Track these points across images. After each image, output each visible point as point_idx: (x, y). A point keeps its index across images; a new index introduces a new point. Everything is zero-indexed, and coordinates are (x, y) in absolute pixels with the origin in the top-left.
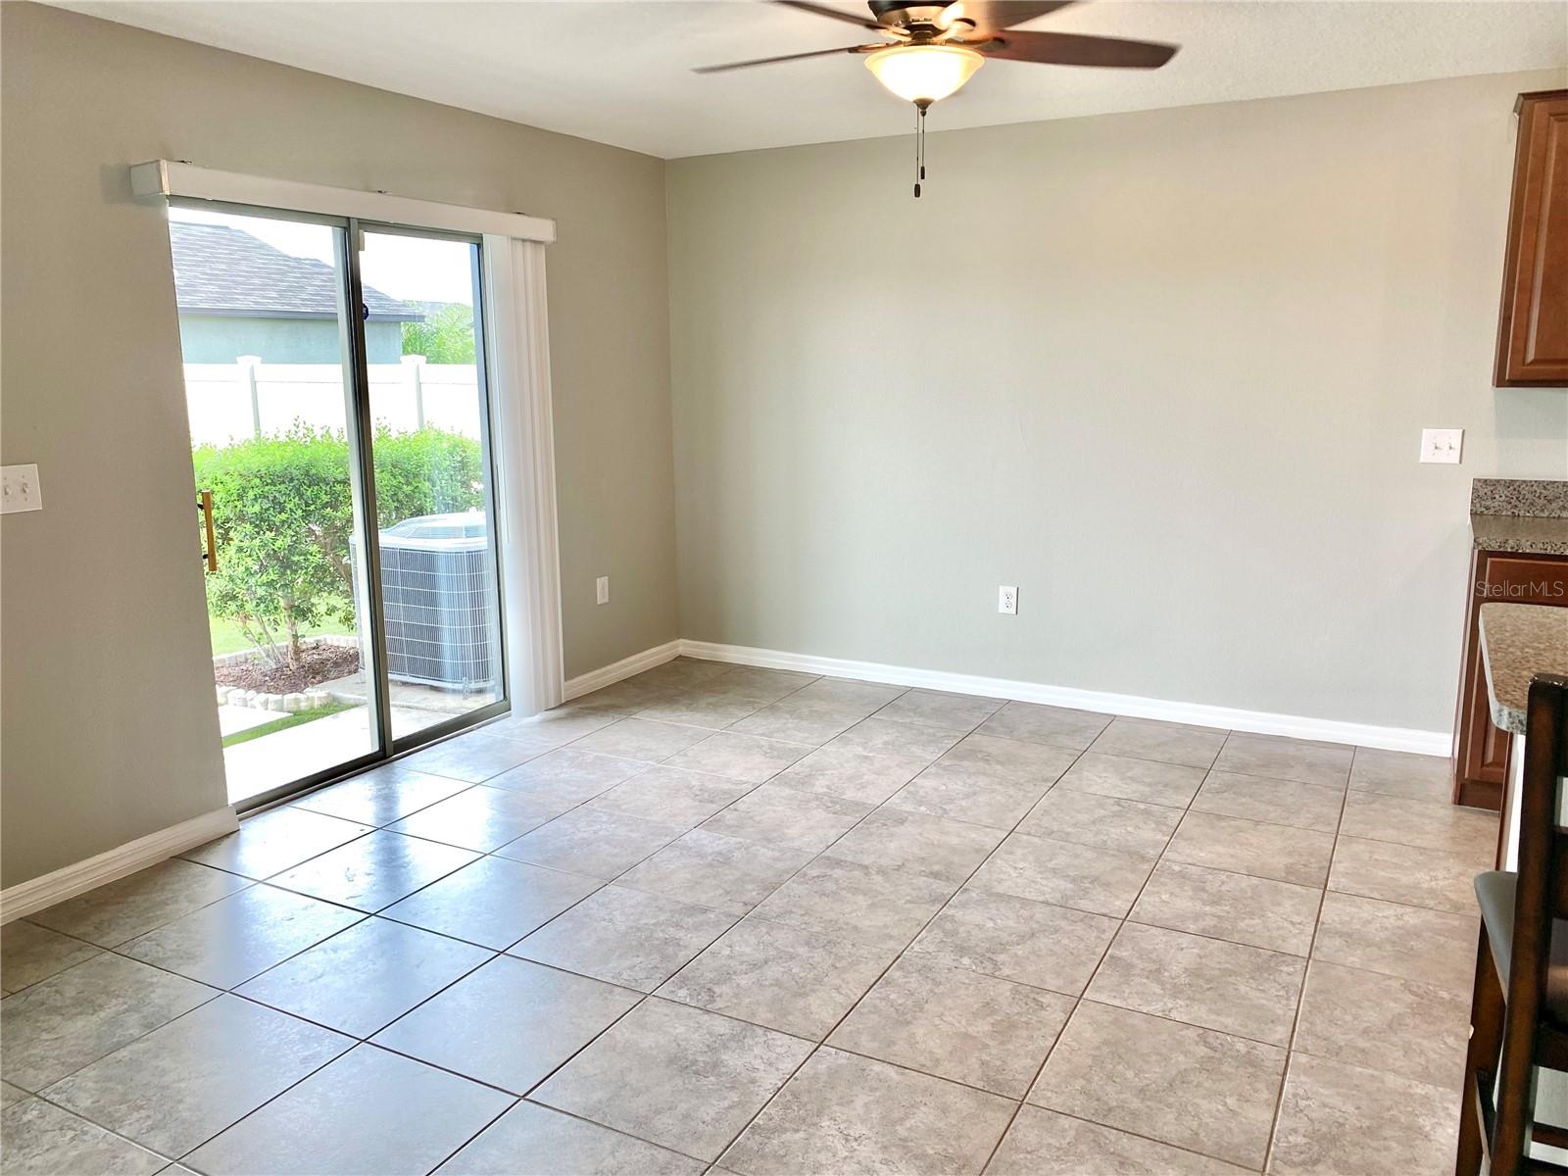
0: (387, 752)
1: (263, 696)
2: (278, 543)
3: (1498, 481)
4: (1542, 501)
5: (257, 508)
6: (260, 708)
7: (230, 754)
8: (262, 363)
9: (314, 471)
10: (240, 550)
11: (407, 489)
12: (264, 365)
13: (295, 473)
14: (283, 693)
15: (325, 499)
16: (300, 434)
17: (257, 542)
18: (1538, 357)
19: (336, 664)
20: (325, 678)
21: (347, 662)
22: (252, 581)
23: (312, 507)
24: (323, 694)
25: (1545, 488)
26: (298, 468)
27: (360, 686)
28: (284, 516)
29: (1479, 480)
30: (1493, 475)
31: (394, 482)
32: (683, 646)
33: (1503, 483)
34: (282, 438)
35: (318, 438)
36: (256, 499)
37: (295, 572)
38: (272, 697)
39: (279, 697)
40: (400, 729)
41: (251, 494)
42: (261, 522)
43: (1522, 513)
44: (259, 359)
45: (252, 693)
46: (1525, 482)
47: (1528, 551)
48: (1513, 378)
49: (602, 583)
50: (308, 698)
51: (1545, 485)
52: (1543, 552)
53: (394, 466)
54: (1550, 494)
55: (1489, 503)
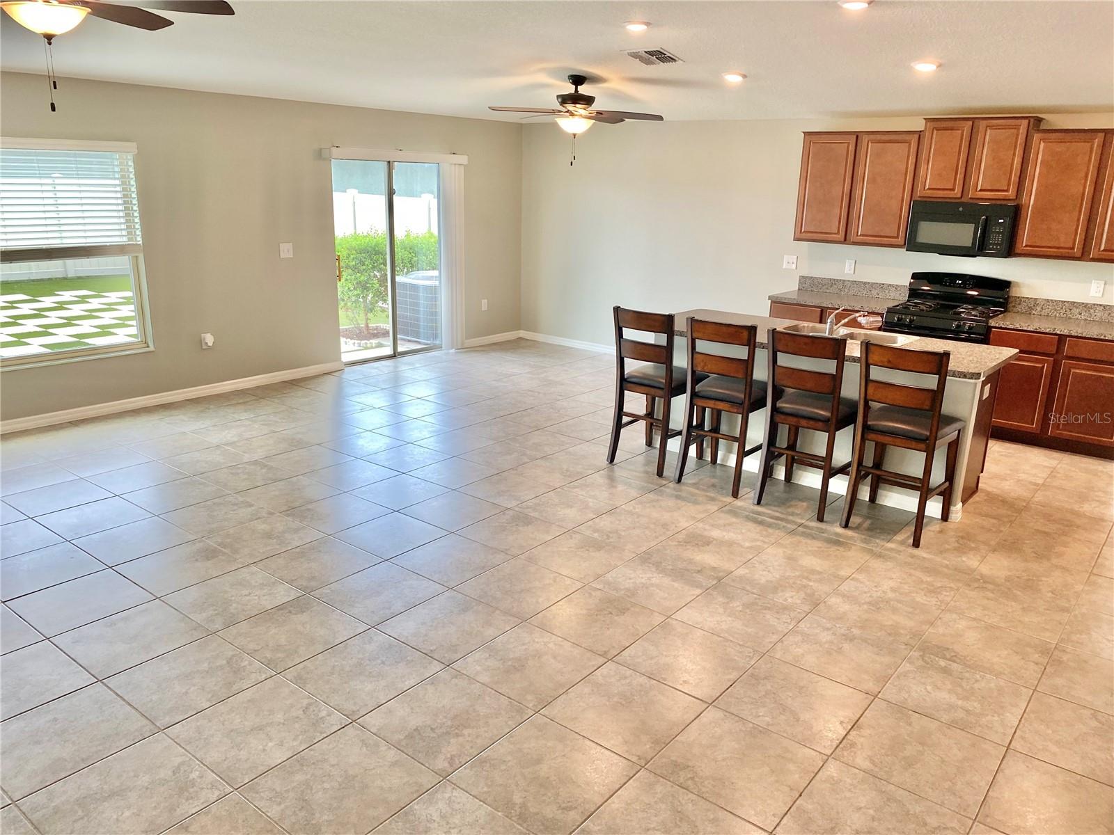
0: (395, 355)
1: (353, 341)
2: (362, 278)
5: (354, 263)
6: (352, 345)
7: (342, 354)
8: (359, 192)
9: (377, 249)
10: (346, 280)
11: (415, 259)
12: (360, 194)
13: (370, 249)
14: (361, 340)
15: (381, 261)
16: (373, 233)
17: (353, 277)
18: (806, 231)
19: (383, 334)
20: (378, 337)
21: (386, 334)
22: (350, 293)
23: (375, 265)
24: (377, 342)
25: (822, 281)
26: (371, 247)
27: (389, 341)
28: (364, 267)
29: (801, 276)
30: (806, 275)
31: (410, 256)
32: (522, 334)
33: (808, 278)
34: (365, 234)
35: (380, 234)
36: (353, 259)
37: (368, 291)
38: (356, 342)
39: (359, 341)
40: (400, 349)
41: (352, 256)
42: (355, 269)
43: (814, 289)
44: (357, 191)
45: (349, 340)
46: (816, 278)
48: (798, 238)
49: (484, 302)
50: (370, 343)
51: (822, 279)
53: (411, 249)
54: (823, 283)
55: (804, 285)
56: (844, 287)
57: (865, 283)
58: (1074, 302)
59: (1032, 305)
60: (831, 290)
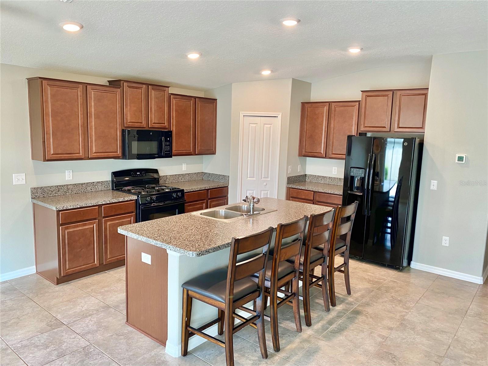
3: (38, 188)
4: (50, 192)
18: (54, 153)
25: (50, 188)
29: (33, 188)
30: (36, 186)
33: (39, 188)
43: (46, 196)
46: (45, 187)
47: (69, 208)
48: (48, 159)
51: (51, 187)
52: (73, 208)
54: (52, 190)
55: (36, 194)
56: (68, 189)
57: (82, 184)
58: (179, 174)
59: (165, 179)
60: (59, 193)
